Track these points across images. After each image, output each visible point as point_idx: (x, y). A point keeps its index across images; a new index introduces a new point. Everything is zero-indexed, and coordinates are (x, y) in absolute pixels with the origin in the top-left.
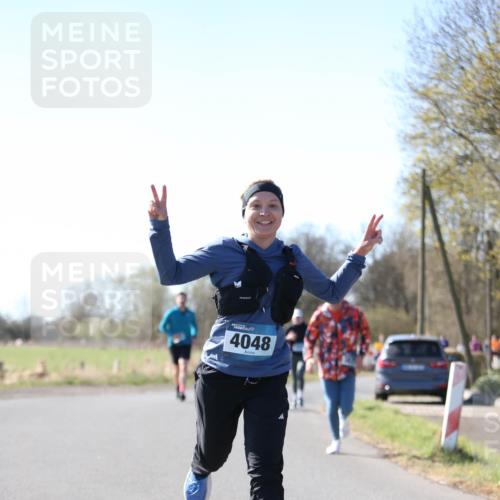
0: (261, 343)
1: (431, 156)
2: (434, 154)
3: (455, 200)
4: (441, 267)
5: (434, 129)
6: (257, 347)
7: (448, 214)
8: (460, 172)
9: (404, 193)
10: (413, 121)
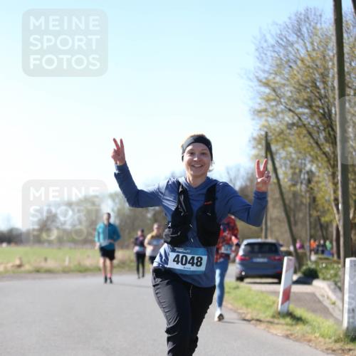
0: (195, 261)
1: (271, 123)
2: (273, 122)
3: (287, 151)
4: (277, 195)
5: (273, 106)
6: (193, 264)
7: (282, 161)
8: (289, 133)
9: (254, 148)
10: (259, 101)
